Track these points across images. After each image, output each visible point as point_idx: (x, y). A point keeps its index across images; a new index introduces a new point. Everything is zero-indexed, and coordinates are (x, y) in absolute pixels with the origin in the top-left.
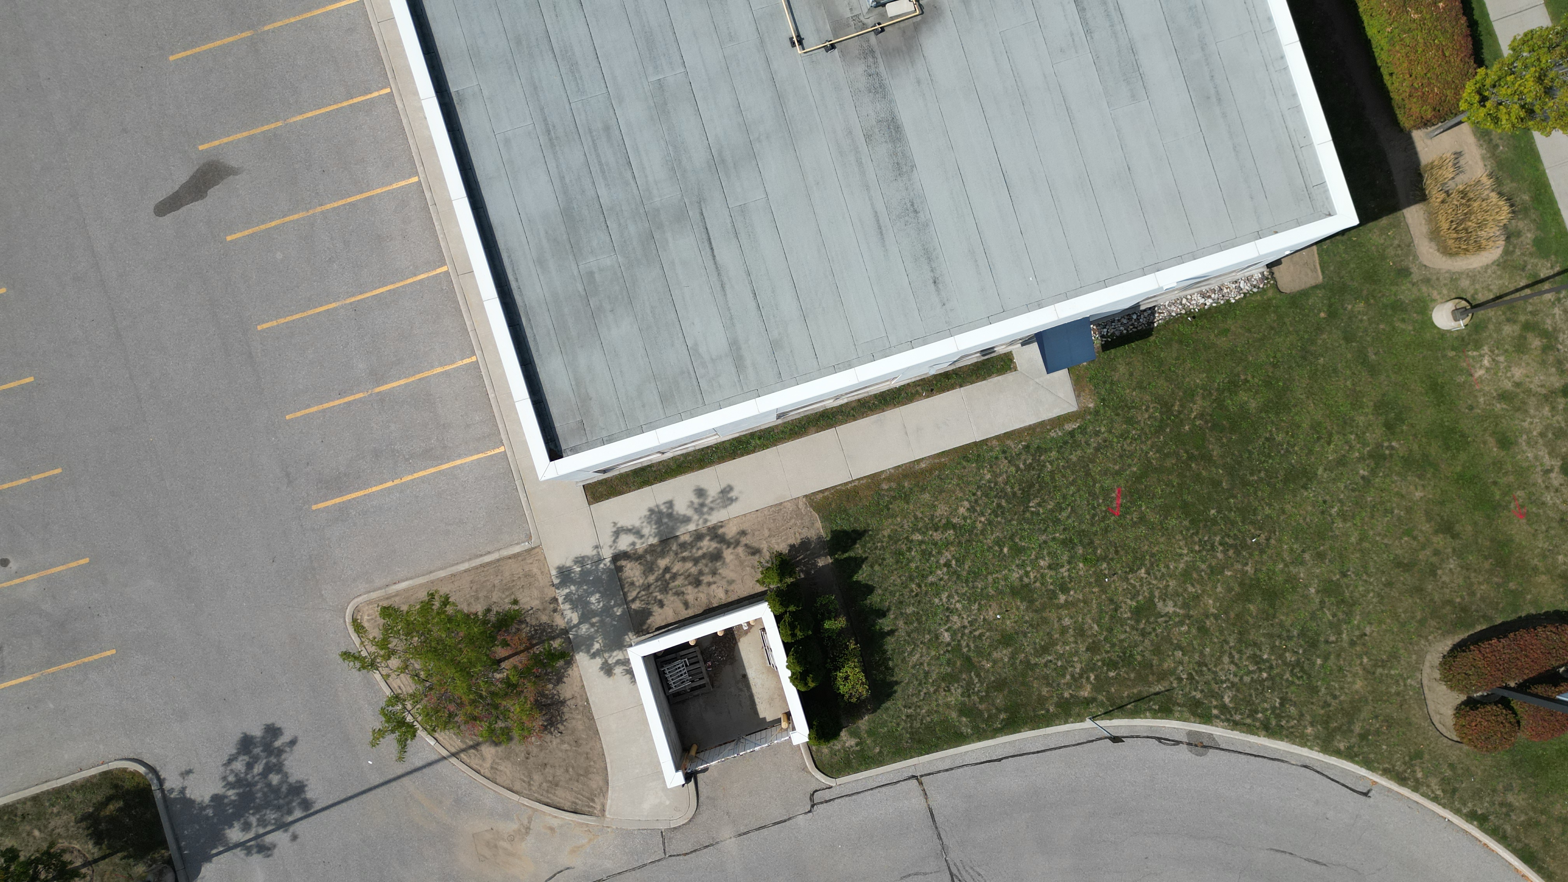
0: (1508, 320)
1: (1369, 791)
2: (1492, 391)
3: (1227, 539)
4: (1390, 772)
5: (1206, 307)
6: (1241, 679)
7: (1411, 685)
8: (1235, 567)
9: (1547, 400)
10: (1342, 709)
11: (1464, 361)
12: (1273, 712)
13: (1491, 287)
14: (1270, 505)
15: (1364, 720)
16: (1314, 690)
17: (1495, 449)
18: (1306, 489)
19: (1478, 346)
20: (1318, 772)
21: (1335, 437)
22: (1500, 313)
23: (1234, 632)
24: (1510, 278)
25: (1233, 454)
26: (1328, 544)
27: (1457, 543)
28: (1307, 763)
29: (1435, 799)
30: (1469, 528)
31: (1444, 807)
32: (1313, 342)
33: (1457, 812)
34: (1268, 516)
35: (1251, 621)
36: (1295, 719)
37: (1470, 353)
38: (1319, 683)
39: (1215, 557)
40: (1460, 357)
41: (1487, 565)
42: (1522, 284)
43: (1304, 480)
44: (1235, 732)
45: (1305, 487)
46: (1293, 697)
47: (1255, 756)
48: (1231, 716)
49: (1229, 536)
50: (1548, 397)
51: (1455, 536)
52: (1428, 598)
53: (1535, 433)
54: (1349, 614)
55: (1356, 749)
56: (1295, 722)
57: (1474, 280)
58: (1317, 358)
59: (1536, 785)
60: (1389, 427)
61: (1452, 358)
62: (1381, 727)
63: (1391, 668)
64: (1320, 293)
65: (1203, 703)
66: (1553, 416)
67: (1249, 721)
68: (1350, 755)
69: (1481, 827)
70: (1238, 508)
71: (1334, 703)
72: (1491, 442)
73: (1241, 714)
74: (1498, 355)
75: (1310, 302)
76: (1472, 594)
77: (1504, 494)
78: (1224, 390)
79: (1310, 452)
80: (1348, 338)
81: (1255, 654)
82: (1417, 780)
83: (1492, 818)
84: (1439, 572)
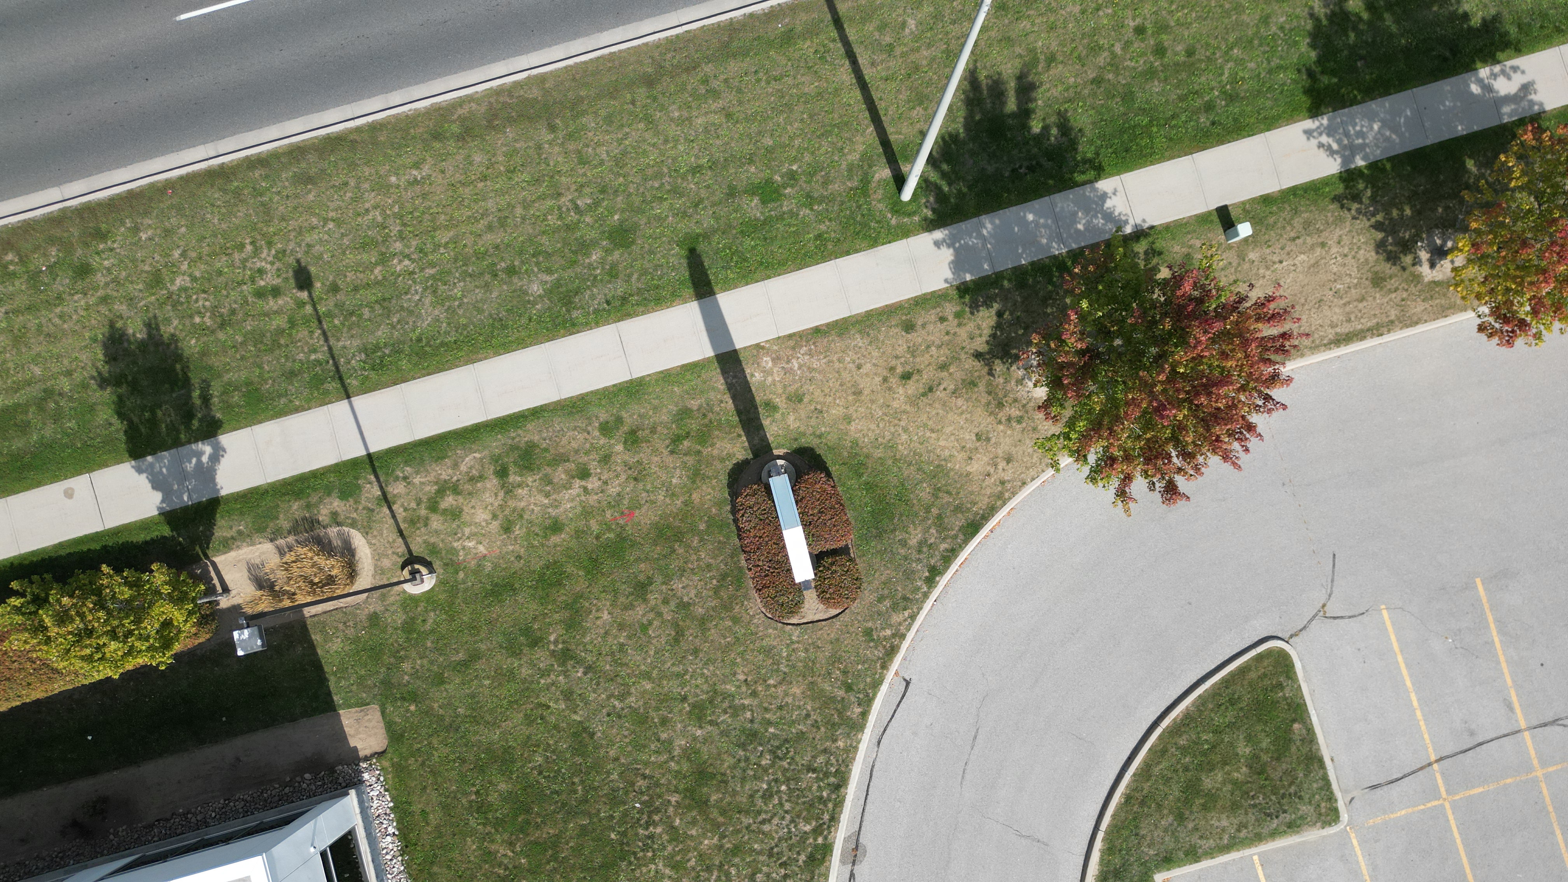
0: (426, 525)
1: (905, 680)
2: (501, 538)
3: (642, 822)
4: (885, 662)
5: (397, 833)
6: (786, 812)
7: (798, 637)
8: (672, 814)
9: (511, 491)
10: (820, 709)
11: (469, 563)
12: (822, 780)
13: (391, 540)
14: (608, 773)
15: (832, 686)
16: (801, 735)
17: (563, 536)
18: (593, 734)
19: (453, 551)
20: (885, 730)
21: (543, 700)
22: (418, 532)
23: (738, 819)
24: (381, 522)
25: (554, 812)
26: (652, 714)
27: (659, 579)
28: (875, 741)
29: (913, 617)
30: (642, 565)
31: (921, 608)
32: (441, 718)
33: (926, 596)
34: (621, 774)
35: (728, 799)
36: (829, 758)
37: (461, 558)
38: (794, 731)
39: (660, 835)
40: (465, 568)
41: (681, 551)
42: (388, 512)
43: (584, 735)
44: (842, 819)
45: (592, 735)
46: (808, 758)
47: (867, 794)
48: (824, 823)
49: (638, 820)
50: (509, 491)
51: (650, 581)
52: (712, 613)
53: (546, 501)
54: (726, 696)
55: (861, 696)
56: (832, 758)
57: (383, 555)
58: (457, 716)
59: (901, 515)
60: (535, 642)
61: (465, 575)
62: (839, 669)
63: (780, 655)
64: (390, 708)
65: (811, 853)
66: (528, 486)
67: (830, 805)
68: (867, 702)
69: (941, 573)
70: (610, 809)
71: (814, 717)
72: (555, 539)
73: (823, 814)
74: (464, 535)
75: (399, 720)
76: (709, 566)
77: (609, 529)
78: (486, 818)
79: (556, 727)
80: (440, 680)
81: (763, 797)
82: (894, 635)
83: (932, 562)
84: (685, 599)
